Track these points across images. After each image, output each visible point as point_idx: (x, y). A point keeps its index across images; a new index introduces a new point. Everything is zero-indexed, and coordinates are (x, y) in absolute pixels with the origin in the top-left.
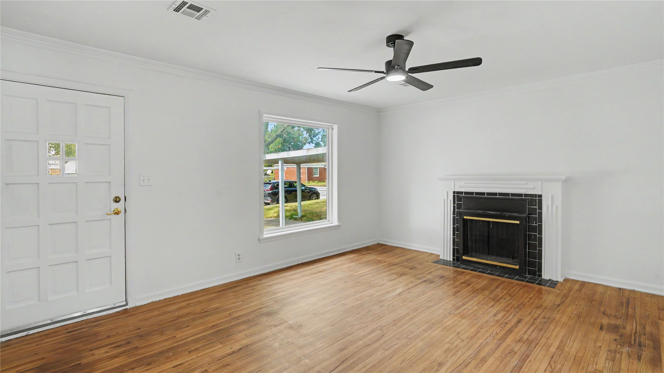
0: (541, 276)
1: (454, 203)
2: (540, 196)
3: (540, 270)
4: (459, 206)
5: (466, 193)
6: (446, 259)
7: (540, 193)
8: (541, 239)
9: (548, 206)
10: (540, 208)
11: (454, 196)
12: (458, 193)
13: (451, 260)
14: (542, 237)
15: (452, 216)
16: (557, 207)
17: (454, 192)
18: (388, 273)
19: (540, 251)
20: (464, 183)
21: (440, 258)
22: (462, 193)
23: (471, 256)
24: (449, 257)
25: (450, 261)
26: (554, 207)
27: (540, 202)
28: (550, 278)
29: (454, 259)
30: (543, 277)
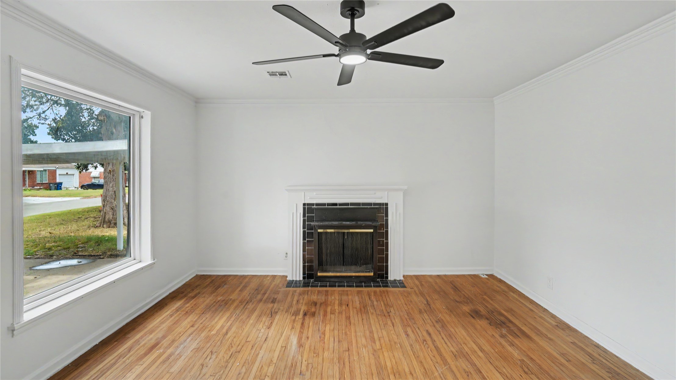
0: (387, 278)
1: (304, 216)
2: (387, 204)
3: (387, 273)
4: (310, 219)
5: (317, 205)
6: (295, 279)
7: (386, 202)
8: (387, 243)
9: (393, 213)
10: (387, 215)
11: (304, 209)
12: (308, 204)
13: (301, 279)
14: (388, 242)
15: (302, 230)
16: (400, 214)
17: (304, 204)
18: (254, 316)
19: (387, 255)
20: (315, 194)
21: (288, 279)
22: (313, 204)
23: (326, 271)
24: (298, 276)
25: (300, 281)
26: (398, 213)
27: (387, 209)
28: (395, 278)
29: (304, 278)
30: (389, 279)
